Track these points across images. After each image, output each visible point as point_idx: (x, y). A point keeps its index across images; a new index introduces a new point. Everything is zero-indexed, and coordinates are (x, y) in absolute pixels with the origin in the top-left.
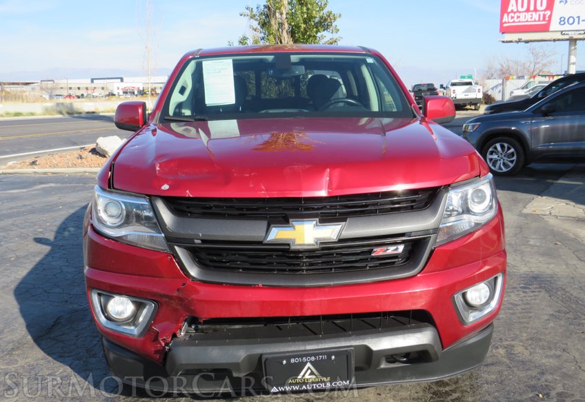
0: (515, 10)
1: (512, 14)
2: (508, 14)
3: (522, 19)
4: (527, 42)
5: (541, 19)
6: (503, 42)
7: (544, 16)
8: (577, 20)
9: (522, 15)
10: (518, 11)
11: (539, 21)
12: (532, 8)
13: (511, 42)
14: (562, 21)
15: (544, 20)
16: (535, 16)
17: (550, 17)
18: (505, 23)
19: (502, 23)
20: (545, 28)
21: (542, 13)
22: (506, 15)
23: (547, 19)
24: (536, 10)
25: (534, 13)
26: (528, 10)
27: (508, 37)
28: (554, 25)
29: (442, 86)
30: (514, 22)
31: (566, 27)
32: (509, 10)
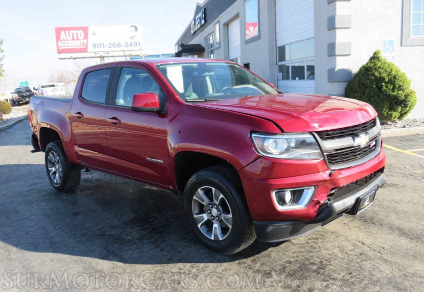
0: (65, 39)
1: (63, 42)
2: (61, 41)
3: (70, 45)
4: (74, 59)
5: (82, 45)
6: (60, 59)
7: (83, 43)
8: (102, 45)
9: (70, 42)
10: (67, 40)
11: (81, 46)
12: (75, 38)
13: (66, 59)
14: (94, 46)
15: (84, 45)
16: (78, 43)
17: (87, 43)
18: (60, 47)
19: (58, 47)
20: (85, 50)
21: (82, 41)
22: (59, 42)
23: (85, 45)
24: (78, 39)
25: (77, 41)
26: (73, 39)
27: (63, 55)
28: (90, 48)
29: (34, 89)
30: (66, 46)
31: (97, 50)
32: (61, 39)
